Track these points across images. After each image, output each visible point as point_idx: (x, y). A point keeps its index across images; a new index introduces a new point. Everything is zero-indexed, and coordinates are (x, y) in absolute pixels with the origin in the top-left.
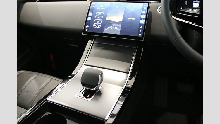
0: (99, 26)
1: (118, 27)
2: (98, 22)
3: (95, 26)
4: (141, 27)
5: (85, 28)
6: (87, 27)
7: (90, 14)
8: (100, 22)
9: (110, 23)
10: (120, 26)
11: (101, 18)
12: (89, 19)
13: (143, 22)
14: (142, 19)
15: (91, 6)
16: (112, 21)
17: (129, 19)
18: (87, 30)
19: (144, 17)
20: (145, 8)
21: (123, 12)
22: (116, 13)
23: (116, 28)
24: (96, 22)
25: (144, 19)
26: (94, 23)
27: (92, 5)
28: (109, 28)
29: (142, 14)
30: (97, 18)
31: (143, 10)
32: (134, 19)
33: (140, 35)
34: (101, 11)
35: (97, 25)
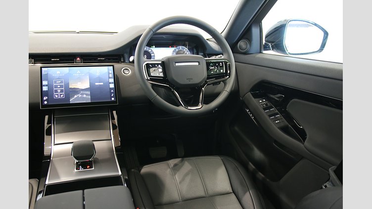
0: (62, 96)
1: (86, 95)
2: (59, 91)
3: (56, 96)
4: (112, 91)
5: (42, 101)
6: (45, 99)
7: (45, 83)
8: (62, 91)
9: (76, 91)
10: (89, 93)
11: (61, 86)
12: (45, 89)
13: (112, 86)
14: (110, 83)
15: (43, 73)
16: (78, 89)
17: (96, 84)
18: (46, 103)
19: (112, 80)
20: (110, 72)
21: (88, 77)
22: (80, 79)
23: (85, 96)
24: (56, 91)
25: (112, 83)
26: (55, 94)
27: (43, 71)
28: (76, 96)
29: (109, 78)
30: (56, 87)
31: (109, 74)
32: (102, 84)
33: (113, 99)
34: (59, 79)
35: (59, 95)
